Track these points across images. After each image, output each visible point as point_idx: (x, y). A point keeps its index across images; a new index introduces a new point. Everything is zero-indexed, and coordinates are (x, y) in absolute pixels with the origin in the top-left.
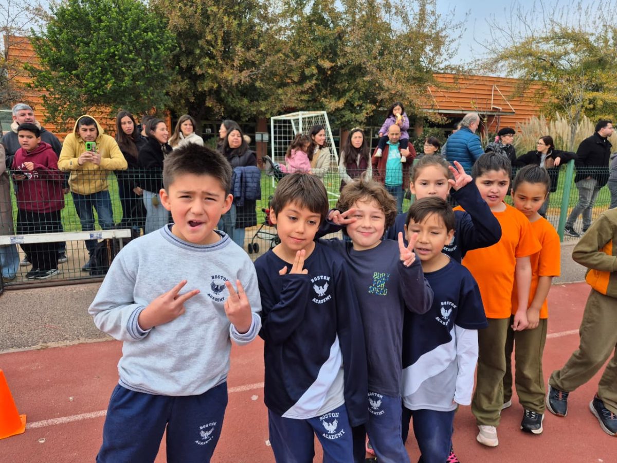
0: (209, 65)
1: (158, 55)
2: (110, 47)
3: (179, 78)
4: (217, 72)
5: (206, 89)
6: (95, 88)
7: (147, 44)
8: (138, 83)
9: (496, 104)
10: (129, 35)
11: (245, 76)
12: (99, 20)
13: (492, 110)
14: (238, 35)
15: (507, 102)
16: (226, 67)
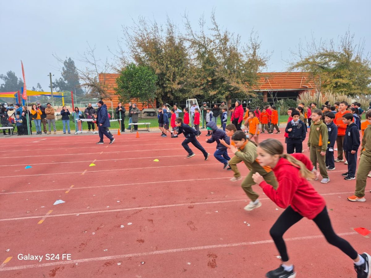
1: (152, 83)
2: (138, 82)
3: (159, 88)
4: (171, 86)
5: (167, 91)
6: (134, 94)
7: (149, 80)
8: (147, 92)
9: (304, 85)
10: (144, 78)
11: (179, 86)
12: (135, 74)
13: (300, 88)
14: (178, 73)
15: (309, 83)
16: (174, 84)
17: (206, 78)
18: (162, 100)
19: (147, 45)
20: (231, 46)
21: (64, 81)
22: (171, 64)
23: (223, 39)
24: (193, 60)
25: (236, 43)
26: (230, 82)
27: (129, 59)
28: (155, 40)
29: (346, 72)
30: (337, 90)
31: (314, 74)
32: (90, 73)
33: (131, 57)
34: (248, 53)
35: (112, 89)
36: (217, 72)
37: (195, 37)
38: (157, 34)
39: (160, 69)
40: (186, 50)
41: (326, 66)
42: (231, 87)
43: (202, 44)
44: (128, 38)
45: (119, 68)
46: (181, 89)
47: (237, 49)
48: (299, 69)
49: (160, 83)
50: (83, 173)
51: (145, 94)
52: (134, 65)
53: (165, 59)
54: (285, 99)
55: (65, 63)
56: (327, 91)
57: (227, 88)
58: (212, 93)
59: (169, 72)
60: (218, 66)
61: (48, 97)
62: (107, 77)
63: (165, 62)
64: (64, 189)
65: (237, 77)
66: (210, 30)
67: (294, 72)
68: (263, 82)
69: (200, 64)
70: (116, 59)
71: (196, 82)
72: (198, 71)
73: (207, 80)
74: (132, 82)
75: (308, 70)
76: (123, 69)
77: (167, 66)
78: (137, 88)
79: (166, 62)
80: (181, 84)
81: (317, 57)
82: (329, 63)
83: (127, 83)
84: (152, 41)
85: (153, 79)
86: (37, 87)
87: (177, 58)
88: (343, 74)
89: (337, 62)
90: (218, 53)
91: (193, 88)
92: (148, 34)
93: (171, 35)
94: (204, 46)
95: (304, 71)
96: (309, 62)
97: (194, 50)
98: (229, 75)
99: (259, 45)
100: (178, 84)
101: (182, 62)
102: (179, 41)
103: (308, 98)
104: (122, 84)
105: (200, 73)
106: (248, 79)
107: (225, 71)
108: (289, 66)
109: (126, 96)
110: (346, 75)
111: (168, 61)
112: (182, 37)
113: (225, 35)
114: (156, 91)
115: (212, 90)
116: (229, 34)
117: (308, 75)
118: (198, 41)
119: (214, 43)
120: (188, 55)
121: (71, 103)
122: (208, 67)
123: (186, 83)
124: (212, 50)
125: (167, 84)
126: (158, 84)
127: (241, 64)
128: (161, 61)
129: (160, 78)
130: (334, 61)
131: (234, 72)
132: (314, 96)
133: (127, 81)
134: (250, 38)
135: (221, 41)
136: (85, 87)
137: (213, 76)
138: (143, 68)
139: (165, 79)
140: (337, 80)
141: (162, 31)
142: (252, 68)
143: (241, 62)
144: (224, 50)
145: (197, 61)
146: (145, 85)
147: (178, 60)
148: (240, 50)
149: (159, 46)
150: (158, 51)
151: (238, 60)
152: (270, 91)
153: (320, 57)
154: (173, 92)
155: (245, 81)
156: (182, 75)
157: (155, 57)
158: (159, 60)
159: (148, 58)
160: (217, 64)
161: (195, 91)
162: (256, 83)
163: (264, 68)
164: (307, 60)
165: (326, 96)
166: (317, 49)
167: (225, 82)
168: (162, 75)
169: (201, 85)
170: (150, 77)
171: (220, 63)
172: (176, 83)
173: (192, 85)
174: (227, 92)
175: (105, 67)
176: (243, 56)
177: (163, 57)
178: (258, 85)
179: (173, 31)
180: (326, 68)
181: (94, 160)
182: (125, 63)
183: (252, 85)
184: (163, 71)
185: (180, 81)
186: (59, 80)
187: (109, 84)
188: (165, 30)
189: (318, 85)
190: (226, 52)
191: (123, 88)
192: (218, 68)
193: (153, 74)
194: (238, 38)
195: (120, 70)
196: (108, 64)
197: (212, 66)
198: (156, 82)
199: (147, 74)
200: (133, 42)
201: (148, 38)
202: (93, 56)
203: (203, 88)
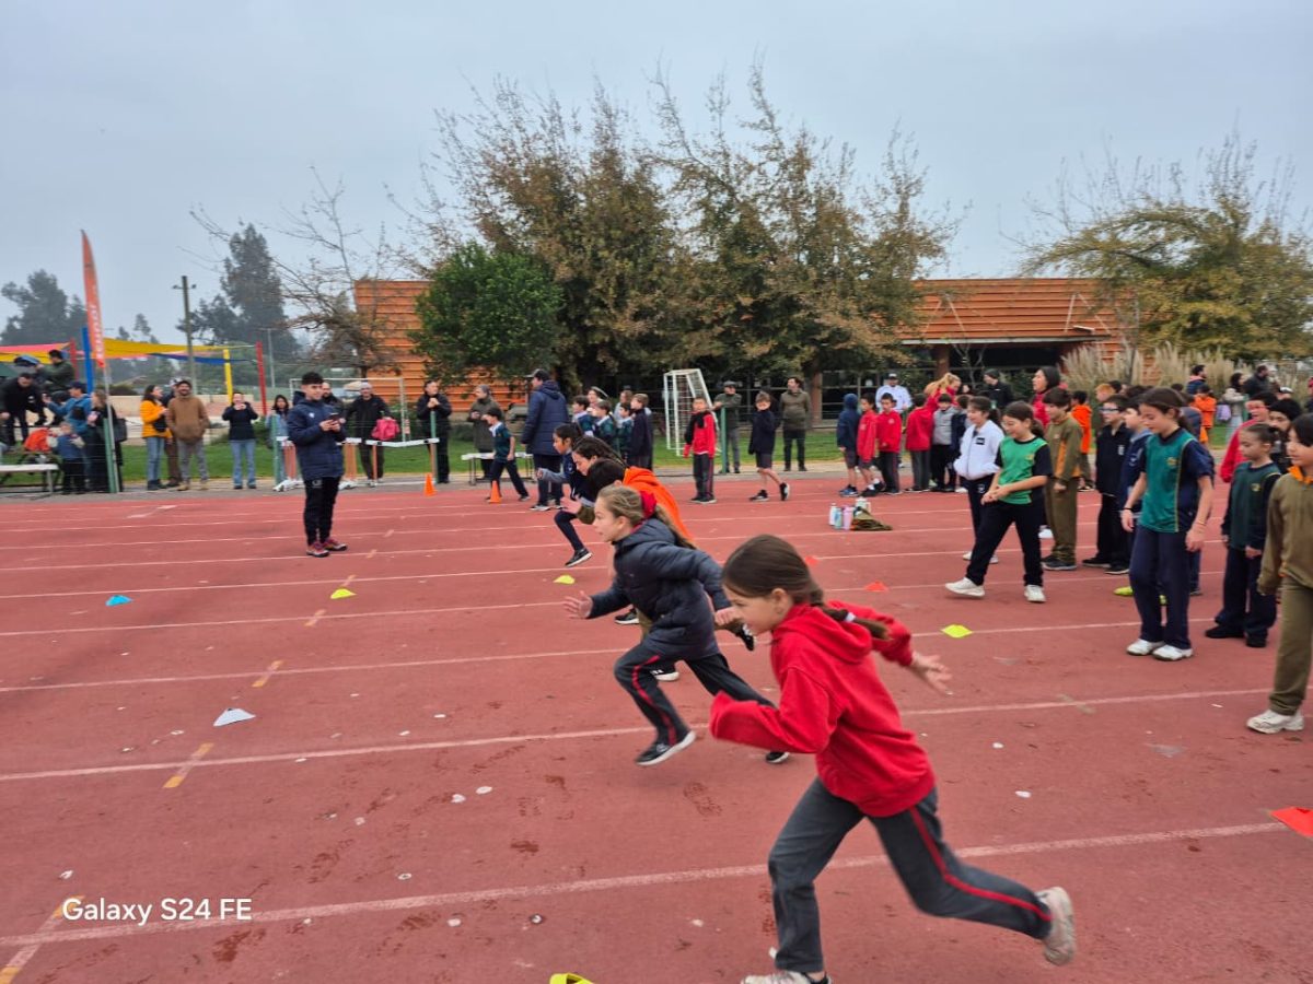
0: (601, 316)
1: (544, 312)
2: (495, 310)
3: (567, 332)
4: (610, 323)
5: (596, 342)
6: (480, 352)
7: (534, 304)
8: (523, 344)
9: (1079, 323)
10: (516, 296)
11: (640, 326)
12: (484, 282)
13: (1066, 333)
14: (633, 278)
15: (1098, 318)
16: (620, 317)
17: (730, 297)
18: (579, 372)
19: (523, 179)
20: (822, 184)
21: (231, 308)
22: (608, 247)
23: (794, 159)
24: (688, 236)
25: (838, 173)
26: (818, 311)
27: (459, 228)
28: (553, 162)
29: (1227, 279)
30: (1197, 343)
31: (1115, 283)
32: (325, 278)
33: (468, 223)
34: (881, 210)
35: (399, 335)
36: (773, 275)
37: (694, 153)
38: (560, 140)
39: (570, 265)
40: (662, 197)
41: (1156, 256)
42: (819, 328)
43: (717, 177)
44: (456, 152)
45: (425, 262)
46: (647, 336)
47: (841, 194)
48: (1062, 269)
49: (572, 316)
50: (312, 622)
51: (519, 354)
52: (480, 251)
53: (587, 228)
54: (1013, 373)
55: (235, 241)
56: (1162, 345)
57: (809, 332)
58: (755, 350)
59: (603, 276)
60: (775, 256)
61: (175, 362)
62: (385, 294)
63: (589, 241)
64: (246, 675)
65: (843, 295)
66: (747, 128)
67: (1043, 277)
68: (933, 314)
69: (712, 249)
70: (417, 228)
71: (699, 313)
72: (705, 271)
73: (738, 305)
74: (472, 312)
75: (1092, 269)
76: (437, 264)
77: (594, 254)
78: (489, 330)
79: (593, 239)
80: (645, 318)
81: (1126, 224)
82: (1168, 247)
83: (454, 314)
84: (542, 166)
85: (545, 300)
86: (136, 329)
87: (629, 227)
88: (1217, 287)
89: (1197, 242)
90: (776, 210)
91: (687, 332)
92: (527, 142)
93: (609, 146)
94: (725, 186)
95: (1077, 276)
96: (1096, 242)
97: (690, 197)
98: (816, 284)
99: (918, 182)
100: (636, 317)
101: (646, 243)
102: (637, 165)
103: (1095, 370)
104: (437, 317)
105: (712, 279)
106: (881, 300)
107: (799, 273)
108: (1026, 257)
109: (450, 358)
110: (1227, 290)
111: (600, 235)
112: (647, 153)
113: (797, 146)
114: (557, 343)
115: (753, 339)
116: (814, 142)
117: (1093, 289)
118: (705, 167)
119: (760, 173)
120: (667, 216)
121: (256, 385)
122: (739, 258)
123: (661, 314)
124: (754, 200)
125: (596, 318)
126: (562, 316)
127: (855, 250)
128: (574, 236)
129: (571, 297)
130: (1186, 239)
131: (833, 275)
132: (1115, 364)
133: (454, 305)
134: (887, 159)
135: (784, 167)
136: (308, 328)
137: (758, 292)
138: (512, 261)
139: (587, 301)
140: (1197, 306)
141: (577, 129)
142: (893, 264)
143: (855, 240)
144: (795, 198)
145: (701, 238)
146: (520, 321)
147: (632, 233)
148: (851, 200)
149: (567, 183)
150: (564, 202)
151: (846, 235)
152: (958, 345)
153: (1135, 226)
154: (617, 347)
155: (871, 308)
156: (647, 284)
157: (555, 224)
158: (568, 233)
159: (527, 227)
160: (773, 250)
161: (694, 345)
162: (909, 316)
163: (937, 264)
164: (1089, 235)
165: (1157, 362)
166: (1125, 197)
167: (799, 311)
168: (578, 286)
169: (714, 322)
170: (536, 293)
171: (783, 243)
172: (628, 313)
173: (684, 322)
174: (806, 349)
175: (375, 255)
176: (863, 221)
177: (581, 224)
178: (916, 322)
179: (618, 131)
180: (1157, 263)
181: (346, 578)
182: (448, 244)
183: (897, 324)
184: (580, 273)
185: (640, 307)
186: (213, 304)
187: (391, 318)
188: (589, 128)
189: (1130, 323)
190: (804, 206)
191: (439, 329)
192: (774, 260)
193: (545, 282)
194: (847, 156)
195: (429, 267)
196: (387, 246)
197: (755, 255)
198: (557, 309)
199: (524, 281)
200: (474, 168)
201: (526, 156)
202: (335, 219)
203: (722, 334)
